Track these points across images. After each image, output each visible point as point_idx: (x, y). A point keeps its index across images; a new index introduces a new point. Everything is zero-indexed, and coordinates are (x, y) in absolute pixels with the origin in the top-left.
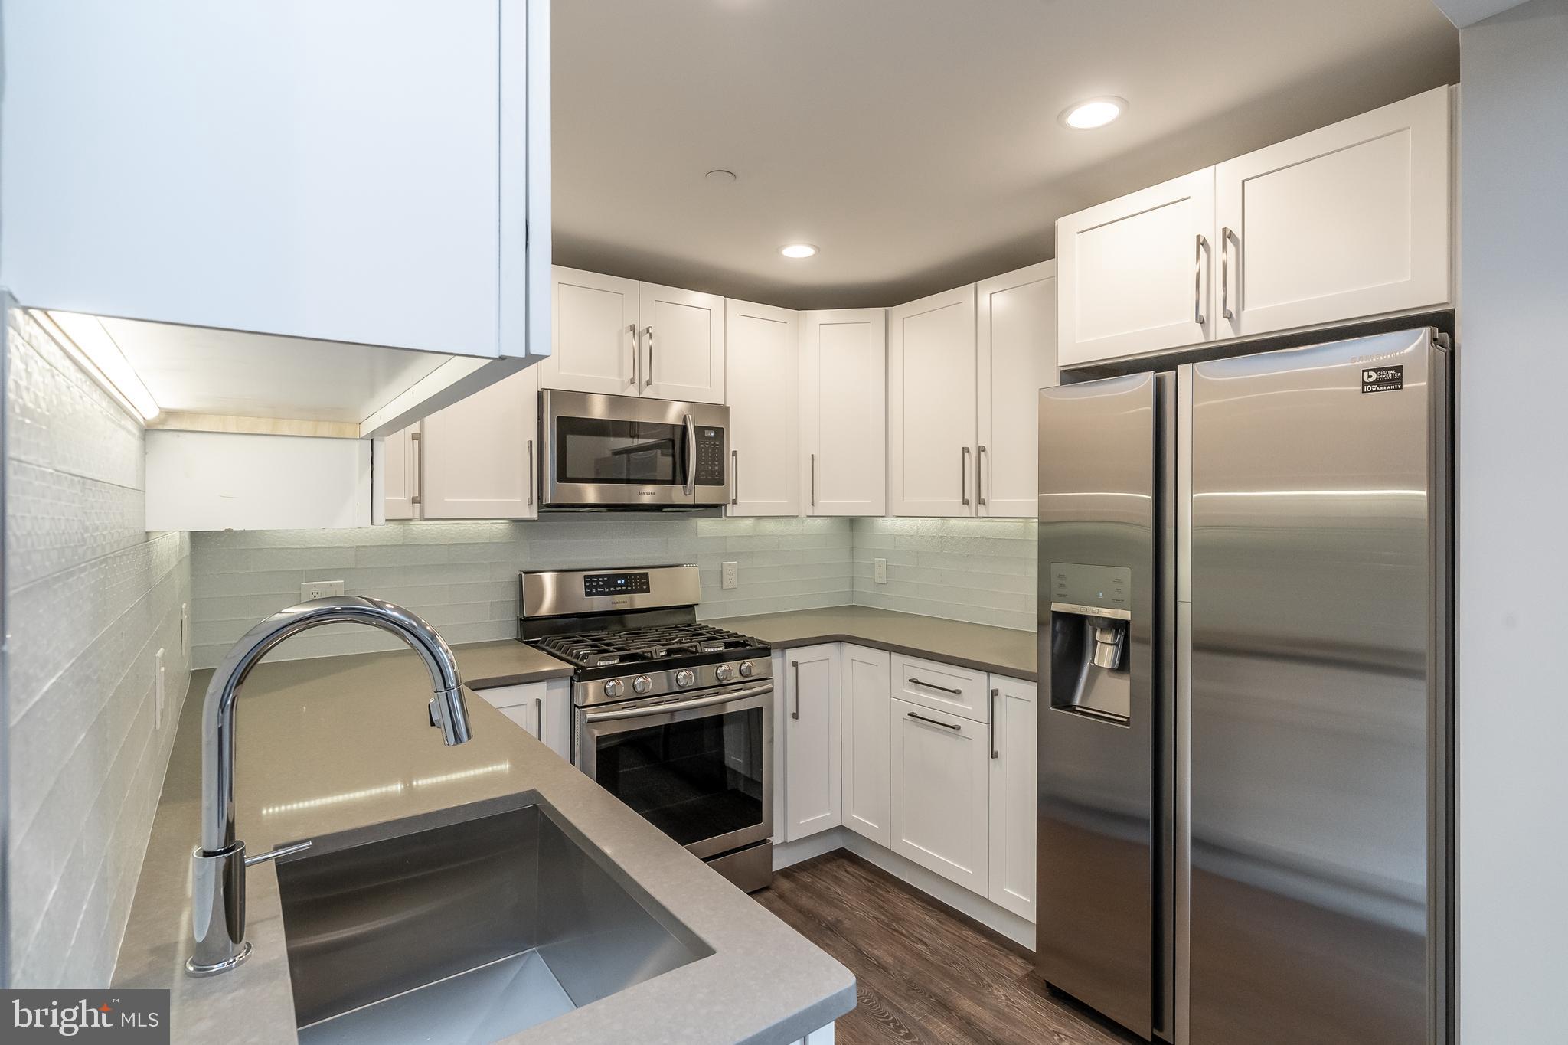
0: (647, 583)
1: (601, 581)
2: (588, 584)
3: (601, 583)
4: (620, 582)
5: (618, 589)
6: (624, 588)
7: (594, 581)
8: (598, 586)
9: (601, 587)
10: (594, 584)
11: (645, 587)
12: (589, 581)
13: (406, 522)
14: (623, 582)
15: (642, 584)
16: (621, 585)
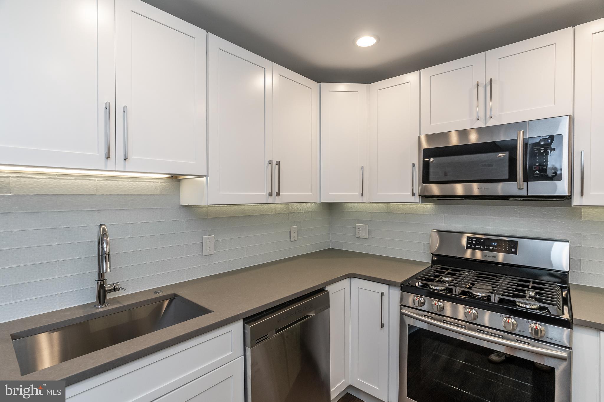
0: (516, 248)
1: (479, 241)
2: (469, 242)
3: (478, 243)
4: (493, 244)
5: (491, 248)
6: (495, 248)
7: (474, 241)
8: (476, 244)
9: (478, 245)
10: (474, 242)
11: (513, 250)
12: (470, 240)
13: (389, 203)
14: (496, 244)
15: (511, 248)
16: (494, 246)
